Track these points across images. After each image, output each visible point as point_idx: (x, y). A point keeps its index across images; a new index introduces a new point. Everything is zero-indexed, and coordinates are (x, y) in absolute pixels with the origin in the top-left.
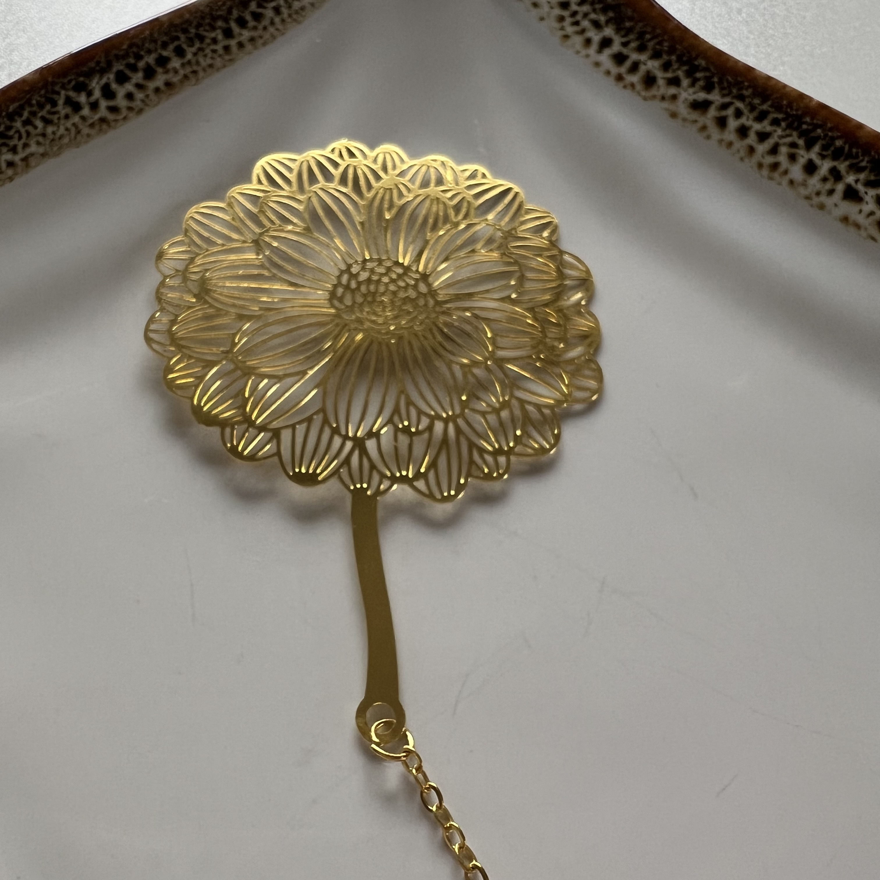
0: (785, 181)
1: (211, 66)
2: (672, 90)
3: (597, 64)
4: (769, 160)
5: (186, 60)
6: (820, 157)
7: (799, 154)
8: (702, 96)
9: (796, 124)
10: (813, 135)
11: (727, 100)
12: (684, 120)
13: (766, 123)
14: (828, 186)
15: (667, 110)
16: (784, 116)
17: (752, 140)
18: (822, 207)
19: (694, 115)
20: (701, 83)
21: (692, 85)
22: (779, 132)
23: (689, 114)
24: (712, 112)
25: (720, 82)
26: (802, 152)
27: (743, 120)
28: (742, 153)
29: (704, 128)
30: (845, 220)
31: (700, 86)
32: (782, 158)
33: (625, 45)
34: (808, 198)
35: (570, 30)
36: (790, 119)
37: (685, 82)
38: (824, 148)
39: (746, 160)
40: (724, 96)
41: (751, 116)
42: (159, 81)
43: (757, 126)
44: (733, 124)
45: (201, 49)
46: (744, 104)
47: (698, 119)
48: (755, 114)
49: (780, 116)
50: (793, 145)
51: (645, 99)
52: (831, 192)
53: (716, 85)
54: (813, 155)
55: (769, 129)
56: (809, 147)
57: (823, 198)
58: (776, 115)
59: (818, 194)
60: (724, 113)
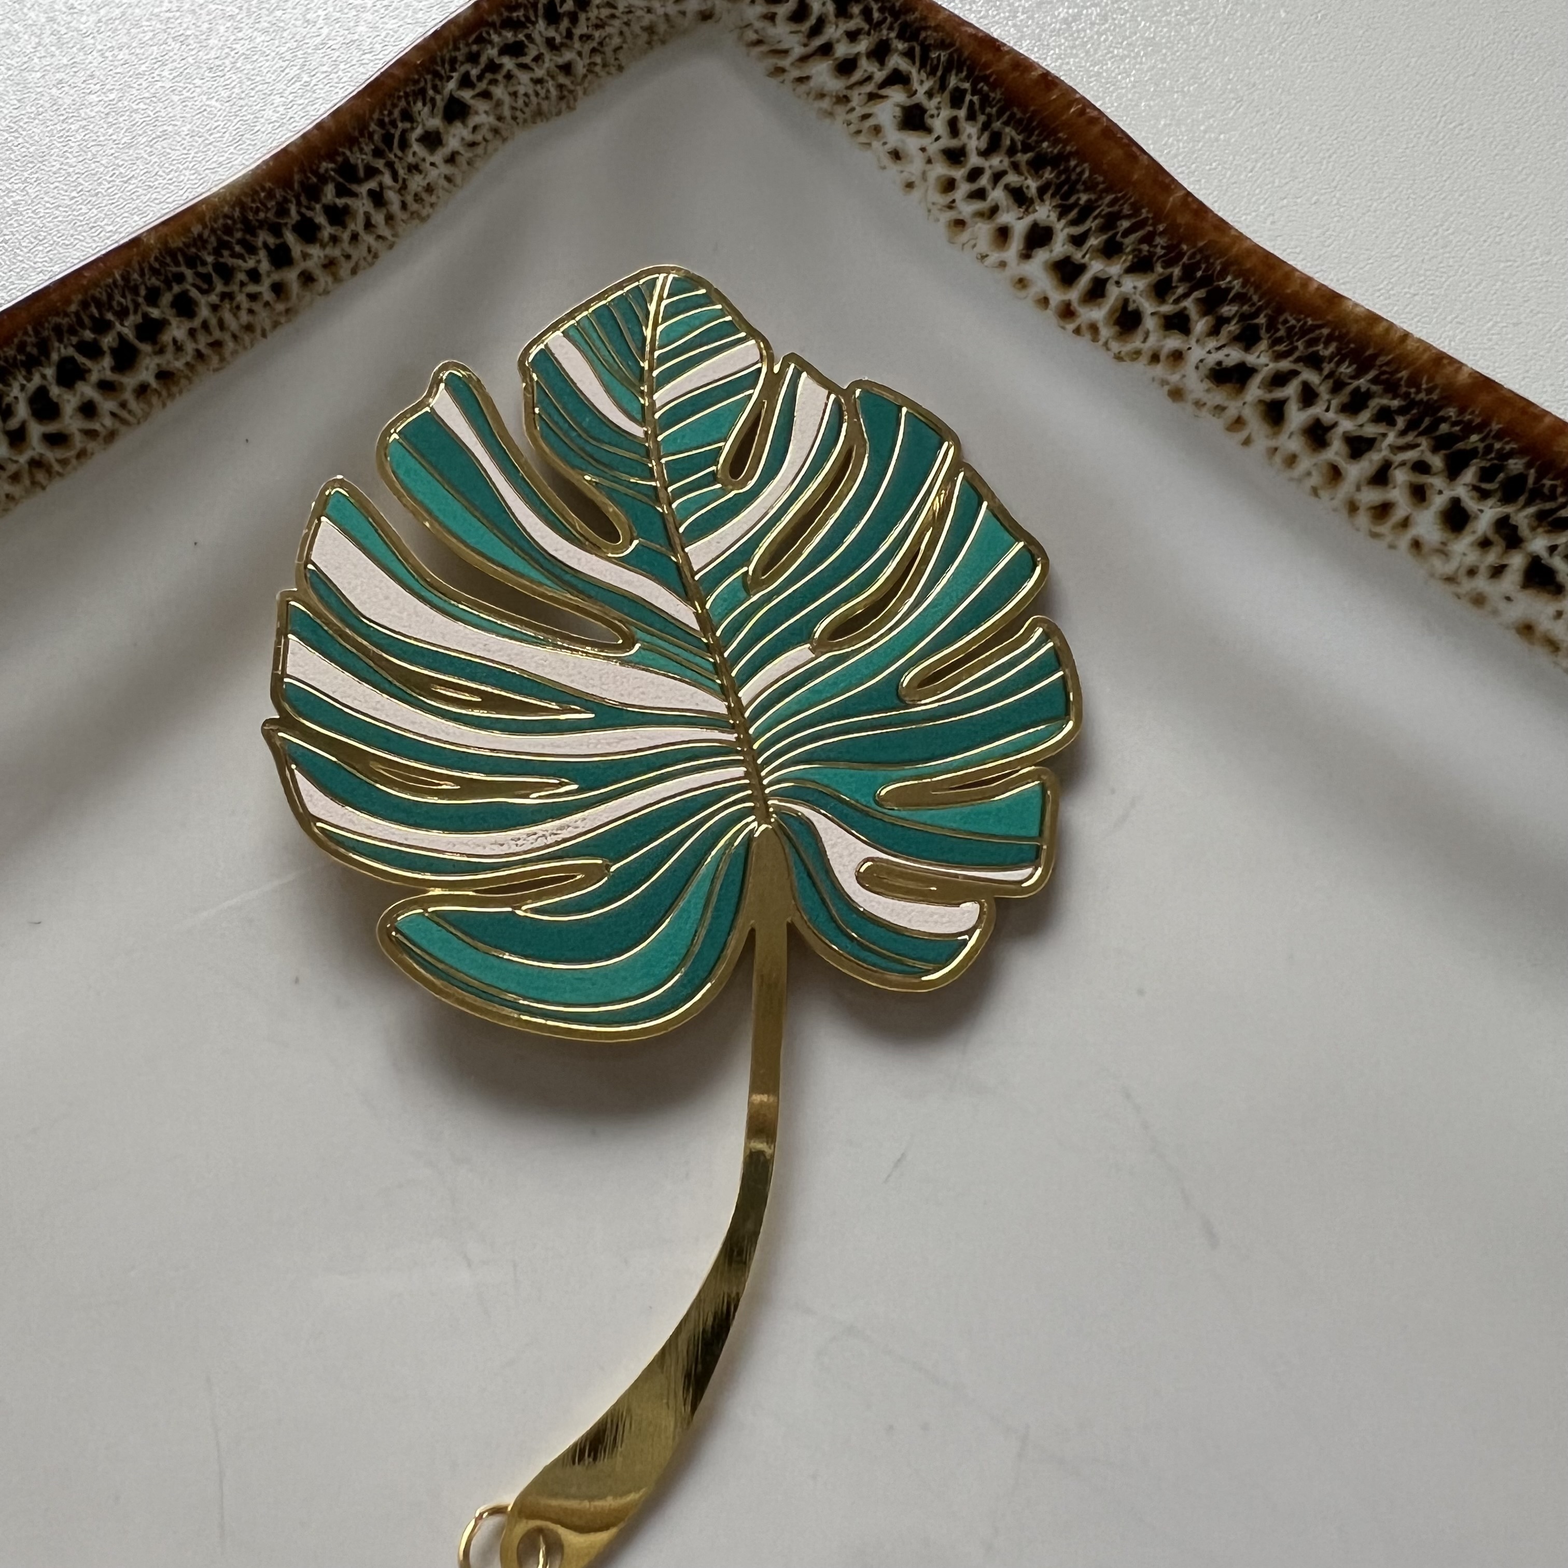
0: (1404, 542)
1: (249, 328)
2: (1173, 342)
3: (1022, 283)
4: (1371, 496)
5: (197, 323)
6: (1474, 494)
7: (1432, 485)
8: (1234, 355)
9: (1427, 421)
10: (1460, 445)
11: (1285, 365)
12: (1199, 404)
13: (1365, 416)
14: (1492, 558)
15: (1164, 382)
16: (1403, 403)
17: (1336, 451)
18: (1479, 600)
19: (1219, 396)
20: (1232, 328)
21: (1214, 331)
22: (1391, 437)
23: (1208, 391)
24: (1254, 391)
25: (1272, 326)
26: (1437, 482)
27: (1317, 410)
28: (1316, 479)
29: (1238, 423)
30: (1527, 630)
31: (1229, 332)
32: (1398, 494)
33: (1078, 241)
34: (1450, 579)
35: (967, 209)
36: (1415, 411)
37: (1200, 325)
38: (1486, 475)
39: (1325, 494)
40: (1279, 356)
41: (1334, 403)
42: (146, 372)
43: (1347, 425)
44: (1297, 417)
45: (227, 296)
46: (1320, 374)
47: (1226, 404)
48: (1343, 397)
49: (1395, 403)
50: (1421, 467)
51: (1119, 357)
52: (1498, 571)
53: (1263, 332)
54: (1462, 489)
55: (1371, 430)
56: (1453, 471)
57: (1481, 583)
58: (1385, 401)
59: (1472, 572)
60: (1279, 394)
